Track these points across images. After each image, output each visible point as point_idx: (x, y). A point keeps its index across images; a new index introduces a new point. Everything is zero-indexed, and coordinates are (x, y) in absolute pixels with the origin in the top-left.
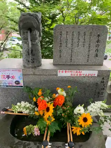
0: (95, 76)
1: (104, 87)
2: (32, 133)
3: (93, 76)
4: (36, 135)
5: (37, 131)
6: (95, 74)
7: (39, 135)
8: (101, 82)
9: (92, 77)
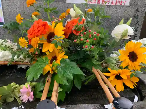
0: (125, 5)
1: (138, 26)
2: (15, 99)
3: (123, 4)
4: (23, 101)
5: (28, 93)
6: (125, 2)
7: (31, 100)
8: (134, 16)
9: (121, 7)
